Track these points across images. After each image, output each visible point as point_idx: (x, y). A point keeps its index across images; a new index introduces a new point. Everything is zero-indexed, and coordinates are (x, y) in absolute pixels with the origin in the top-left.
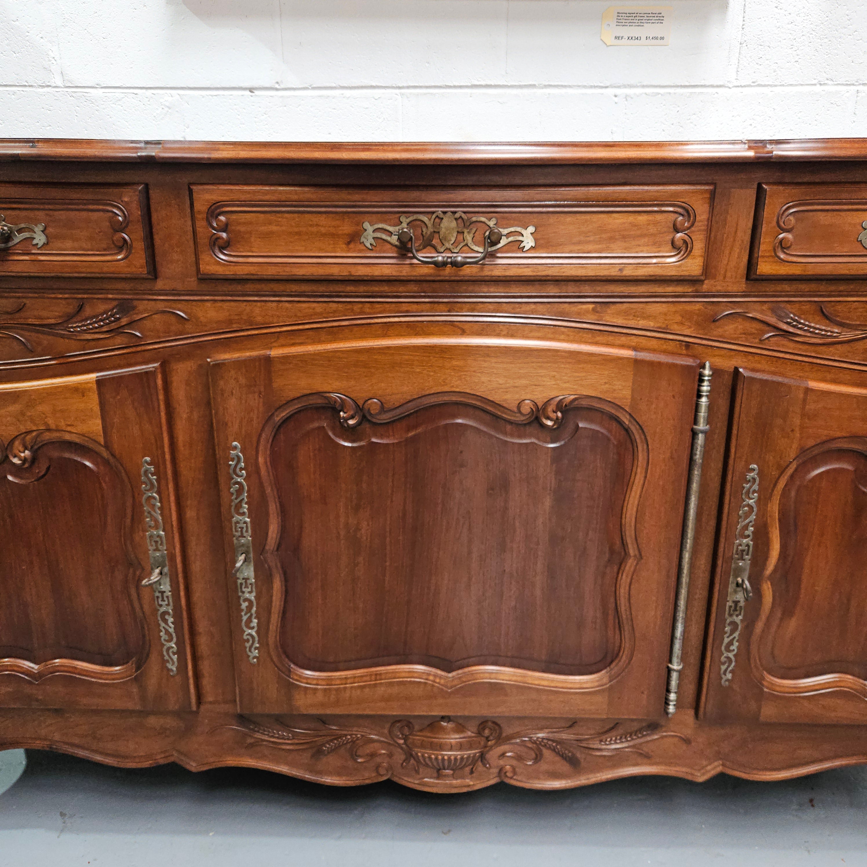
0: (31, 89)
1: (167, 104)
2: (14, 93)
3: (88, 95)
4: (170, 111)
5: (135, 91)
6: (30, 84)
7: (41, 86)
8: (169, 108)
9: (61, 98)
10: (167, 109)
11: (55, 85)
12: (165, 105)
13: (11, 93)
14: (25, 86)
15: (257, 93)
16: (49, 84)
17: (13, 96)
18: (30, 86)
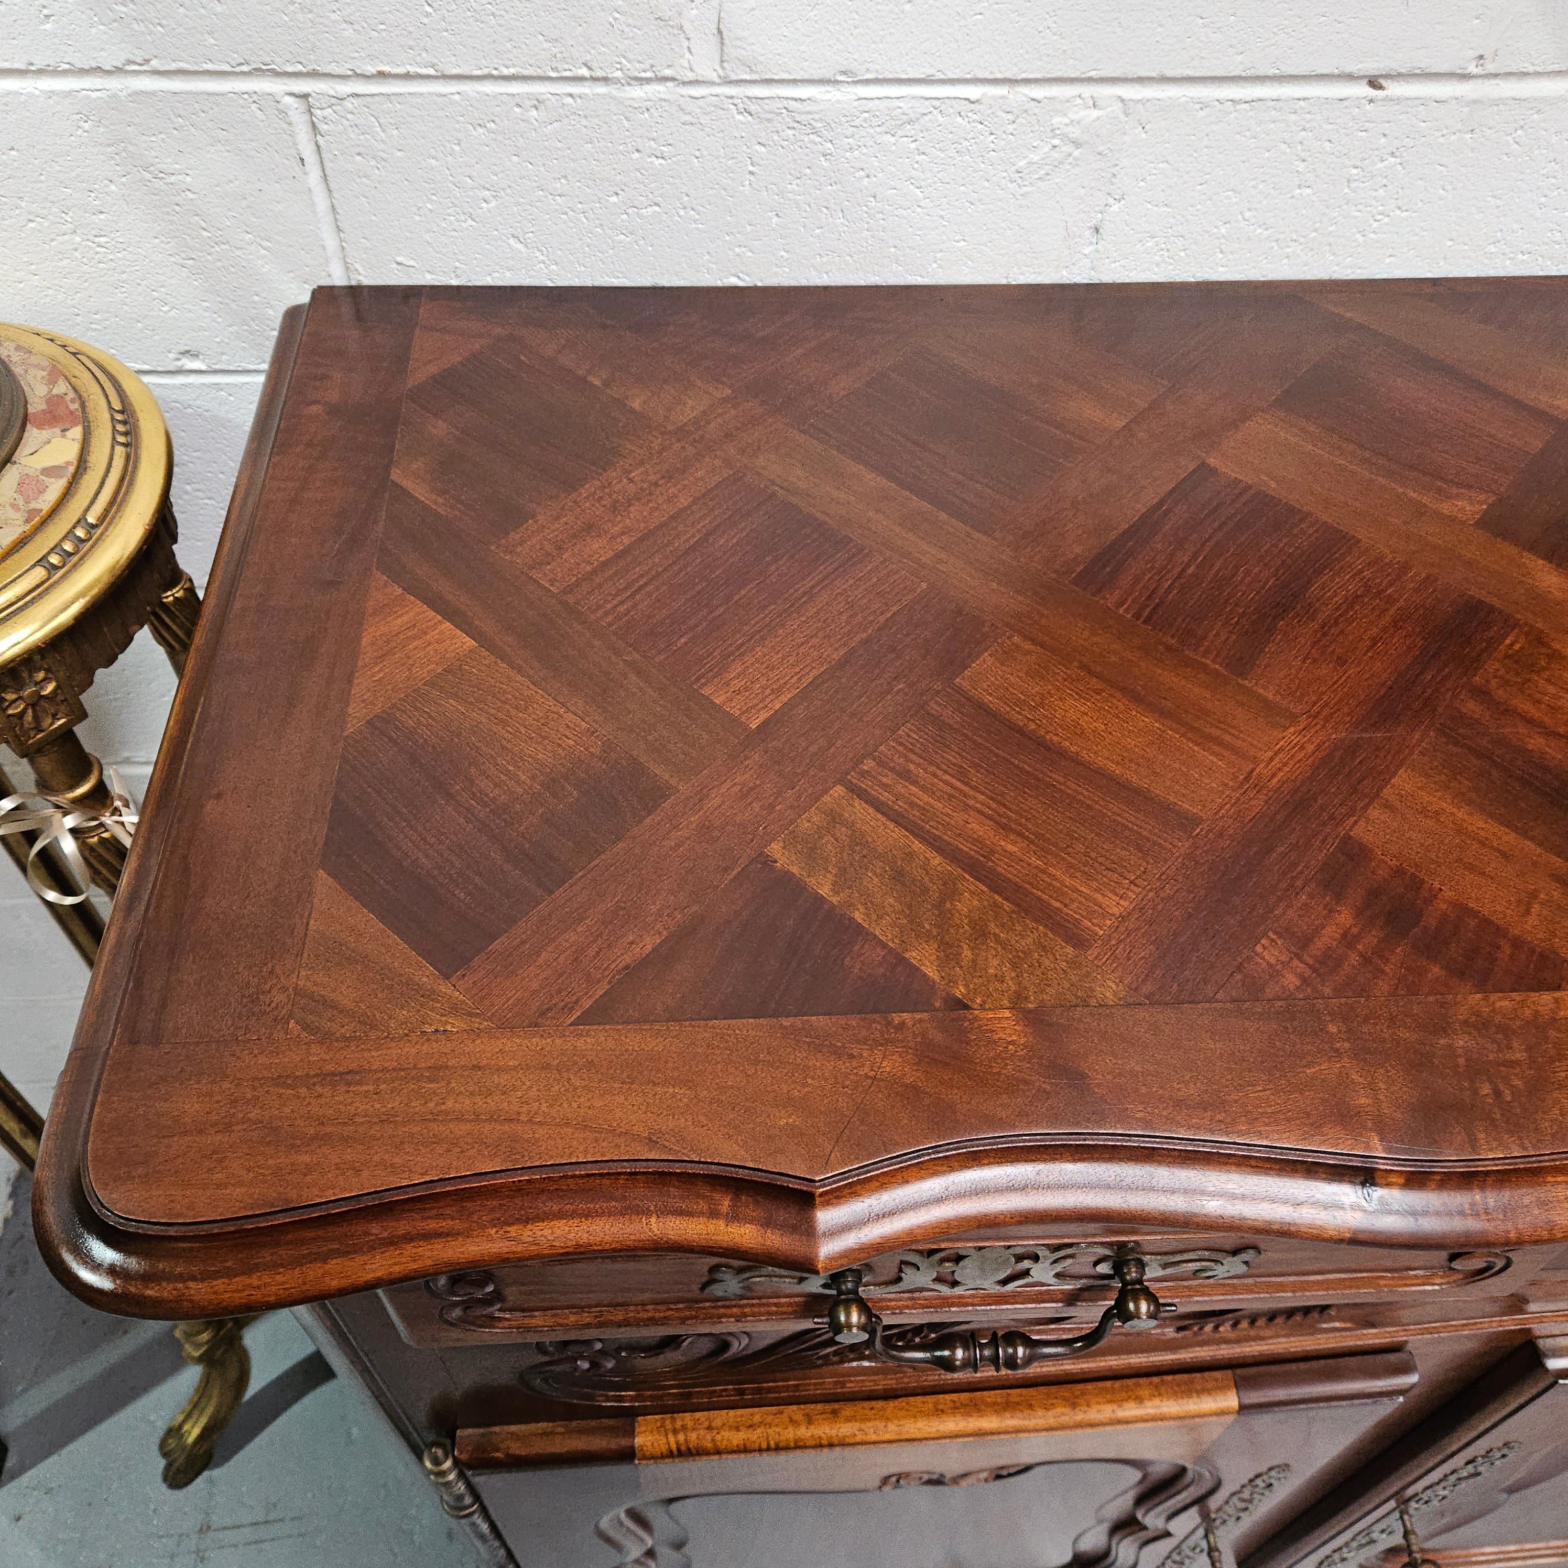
0: (601, 89)
1: (1075, 133)
2: (538, 103)
3: (807, 107)
4: (1076, 153)
5: (973, 92)
6: (599, 74)
7: (636, 79)
8: (1077, 144)
9: (704, 120)
10: (1069, 148)
11: (690, 76)
12: (1065, 137)
13: (528, 103)
14: (582, 79)
15: (1394, 89)
16: (668, 72)
17: (534, 113)
18: (594, 79)
